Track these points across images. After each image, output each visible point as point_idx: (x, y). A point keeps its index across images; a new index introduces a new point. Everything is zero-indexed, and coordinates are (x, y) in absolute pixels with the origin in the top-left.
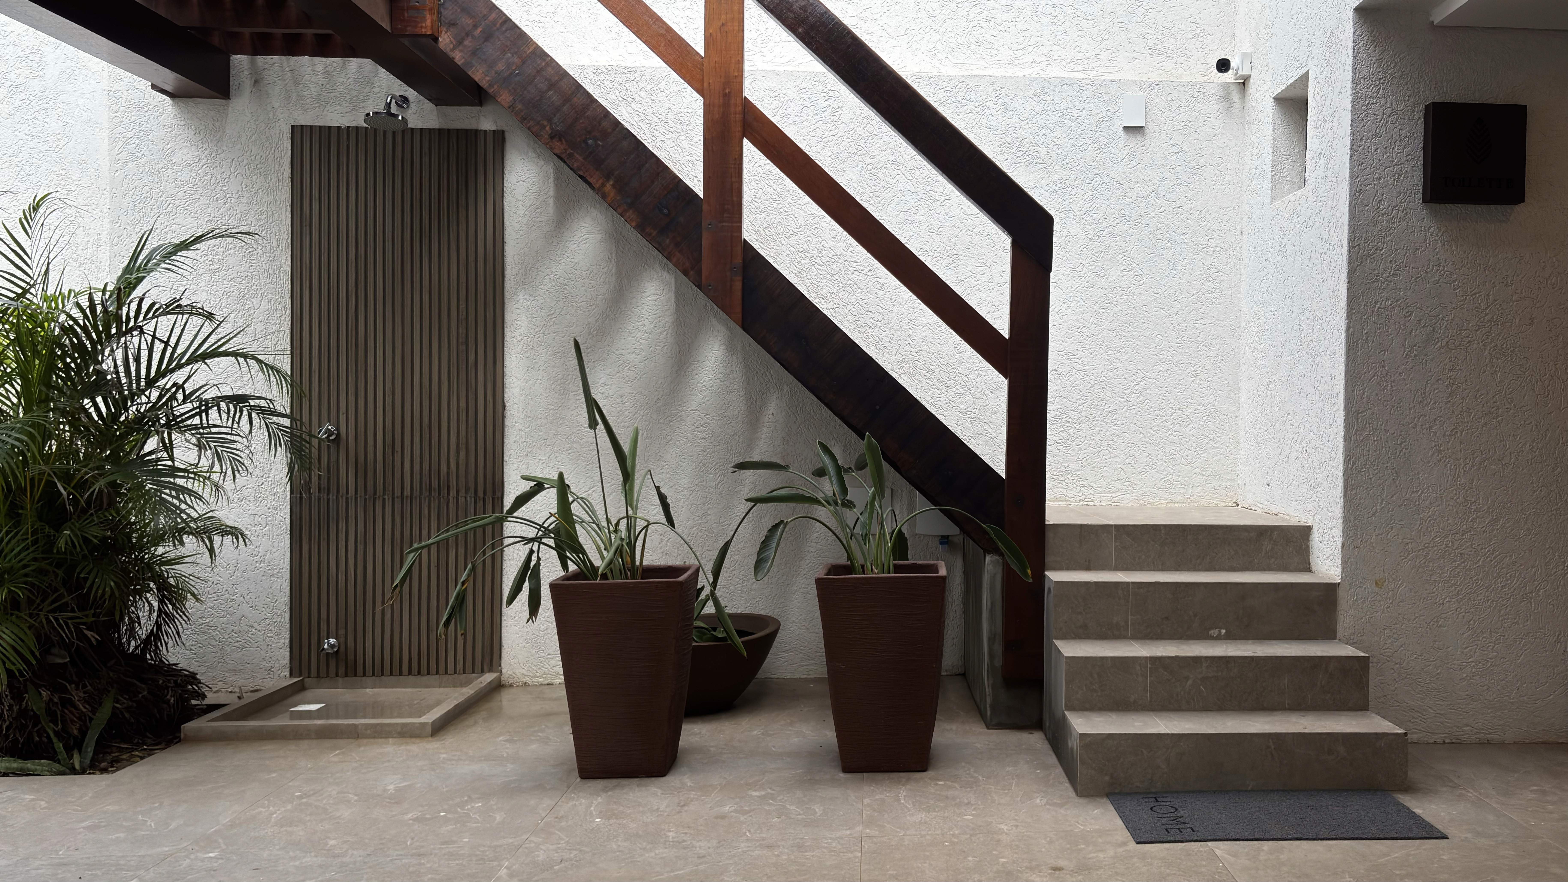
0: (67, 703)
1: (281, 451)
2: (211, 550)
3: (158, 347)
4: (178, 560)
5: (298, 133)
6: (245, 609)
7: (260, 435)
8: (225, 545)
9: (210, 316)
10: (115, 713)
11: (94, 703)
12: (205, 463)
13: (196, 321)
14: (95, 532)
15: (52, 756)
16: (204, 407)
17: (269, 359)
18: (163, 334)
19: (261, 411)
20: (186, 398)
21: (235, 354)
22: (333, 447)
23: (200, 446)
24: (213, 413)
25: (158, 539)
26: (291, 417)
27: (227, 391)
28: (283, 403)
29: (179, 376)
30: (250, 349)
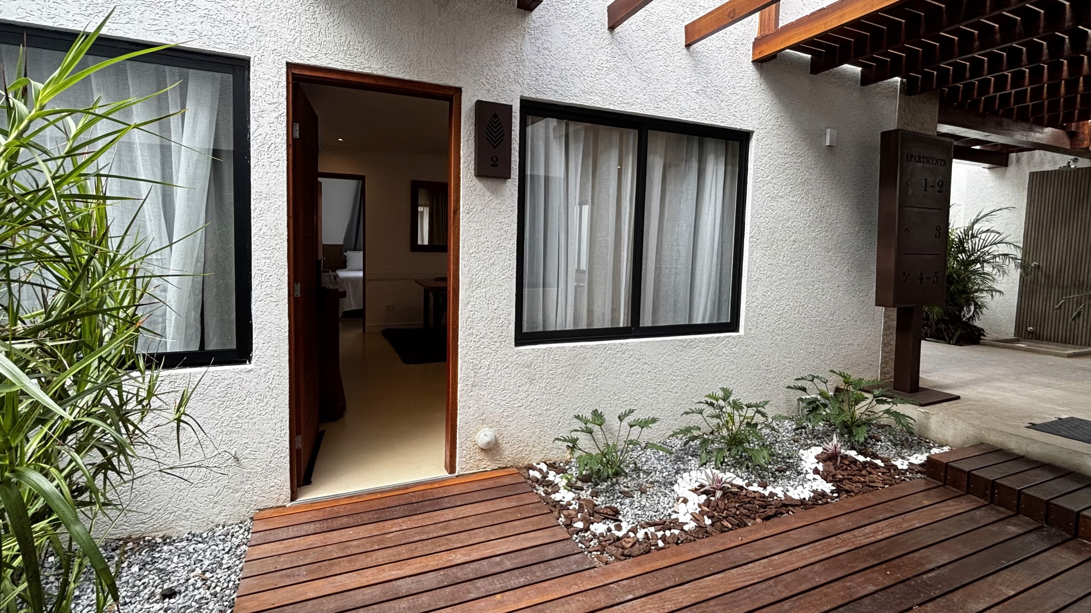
0: (949, 329)
1: (1019, 270)
2: (992, 296)
3: (981, 241)
4: (982, 297)
5: (1032, 175)
6: (1000, 315)
7: (1012, 265)
8: (997, 295)
9: (999, 233)
10: (961, 334)
11: (956, 331)
12: (994, 272)
13: (994, 234)
14: (961, 288)
15: (945, 340)
16: (995, 257)
17: (1018, 244)
18: (983, 237)
19: (1012, 258)
20: (989, 254)
21: (1006, 243)
22: (1037, 270)
23: (993, 267)
24: (997, 259)
25: (976, 291)
26: (1021, 260)
27: (1001, 253)
28: (1019, 256)
29: (986, 249)
30: (1012, 241)
